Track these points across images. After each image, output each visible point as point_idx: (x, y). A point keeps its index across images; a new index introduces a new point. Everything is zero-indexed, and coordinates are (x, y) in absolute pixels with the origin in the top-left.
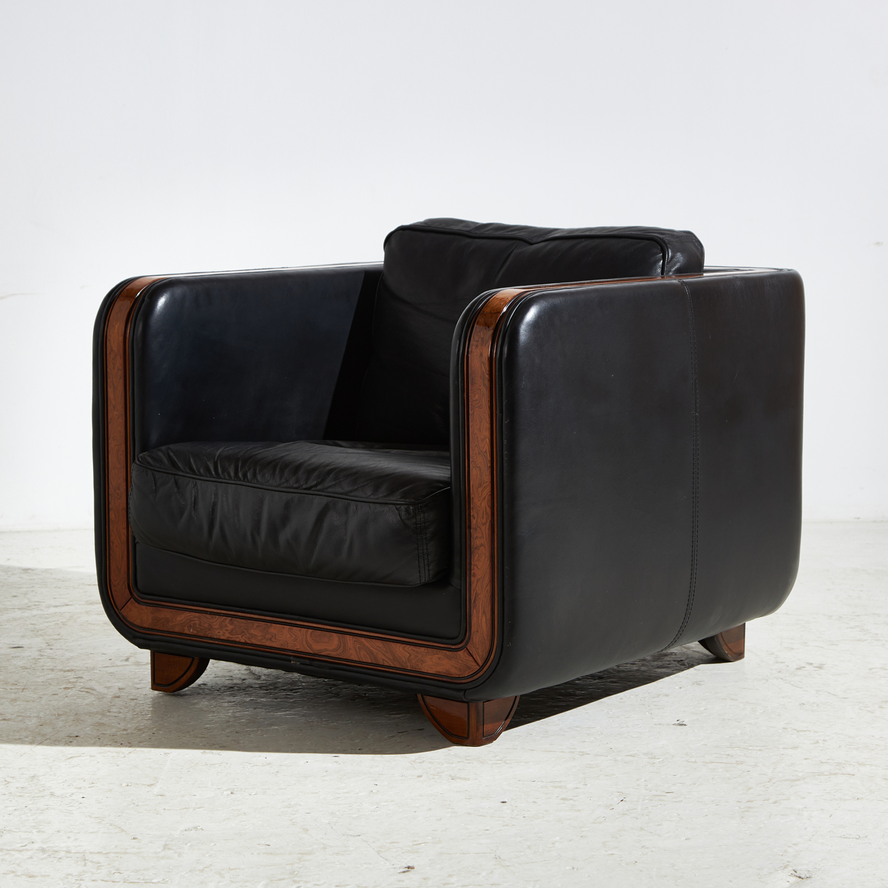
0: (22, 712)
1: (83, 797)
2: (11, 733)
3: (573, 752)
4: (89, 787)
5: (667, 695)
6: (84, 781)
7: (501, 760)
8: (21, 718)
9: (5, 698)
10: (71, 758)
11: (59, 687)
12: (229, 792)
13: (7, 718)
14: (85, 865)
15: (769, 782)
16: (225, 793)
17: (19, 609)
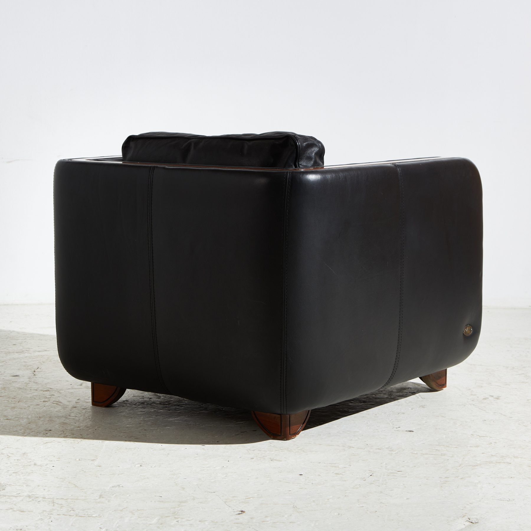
0: (18, 415)
1: (53, 466)
2: (11, 428)
3: (344, 446)
4: (57, 461)
5: (403, 413)
6: (54, 457)
7: (301, 450)
8: (17, 418)
9: (8, 407)
10: (47, 443)
11: (41, 400)
12: (139, 465)
13: (9, 418)
14: (54, 505)
15: (459, 466)
16: (137, 466)
17: (17, 352)
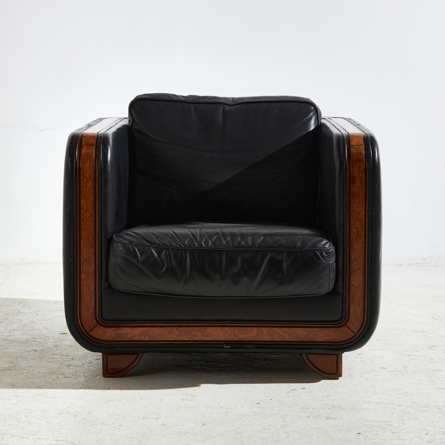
0: (75, 373)
1: (120, 425)
2: (71, 386)
3: (393, 404)
4: (122, 419)
5: (440, 371)
6: (119, 415)
7: (353, 408)
8: (75, 376)
9: (63, 365)
10: (108, 401)
11: (93, 358)
12: (202, 424)
13: (67, 376)
16: (200, 424)
17: (59, 310)
